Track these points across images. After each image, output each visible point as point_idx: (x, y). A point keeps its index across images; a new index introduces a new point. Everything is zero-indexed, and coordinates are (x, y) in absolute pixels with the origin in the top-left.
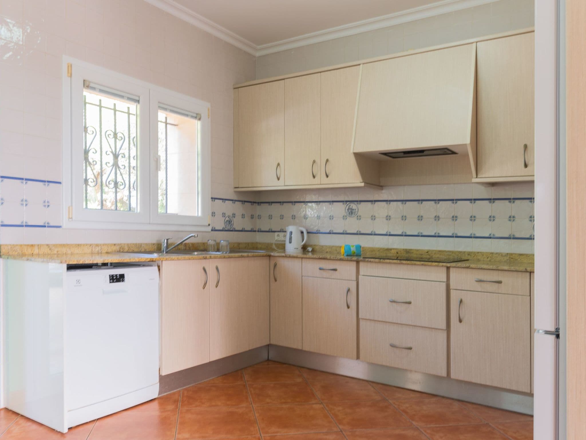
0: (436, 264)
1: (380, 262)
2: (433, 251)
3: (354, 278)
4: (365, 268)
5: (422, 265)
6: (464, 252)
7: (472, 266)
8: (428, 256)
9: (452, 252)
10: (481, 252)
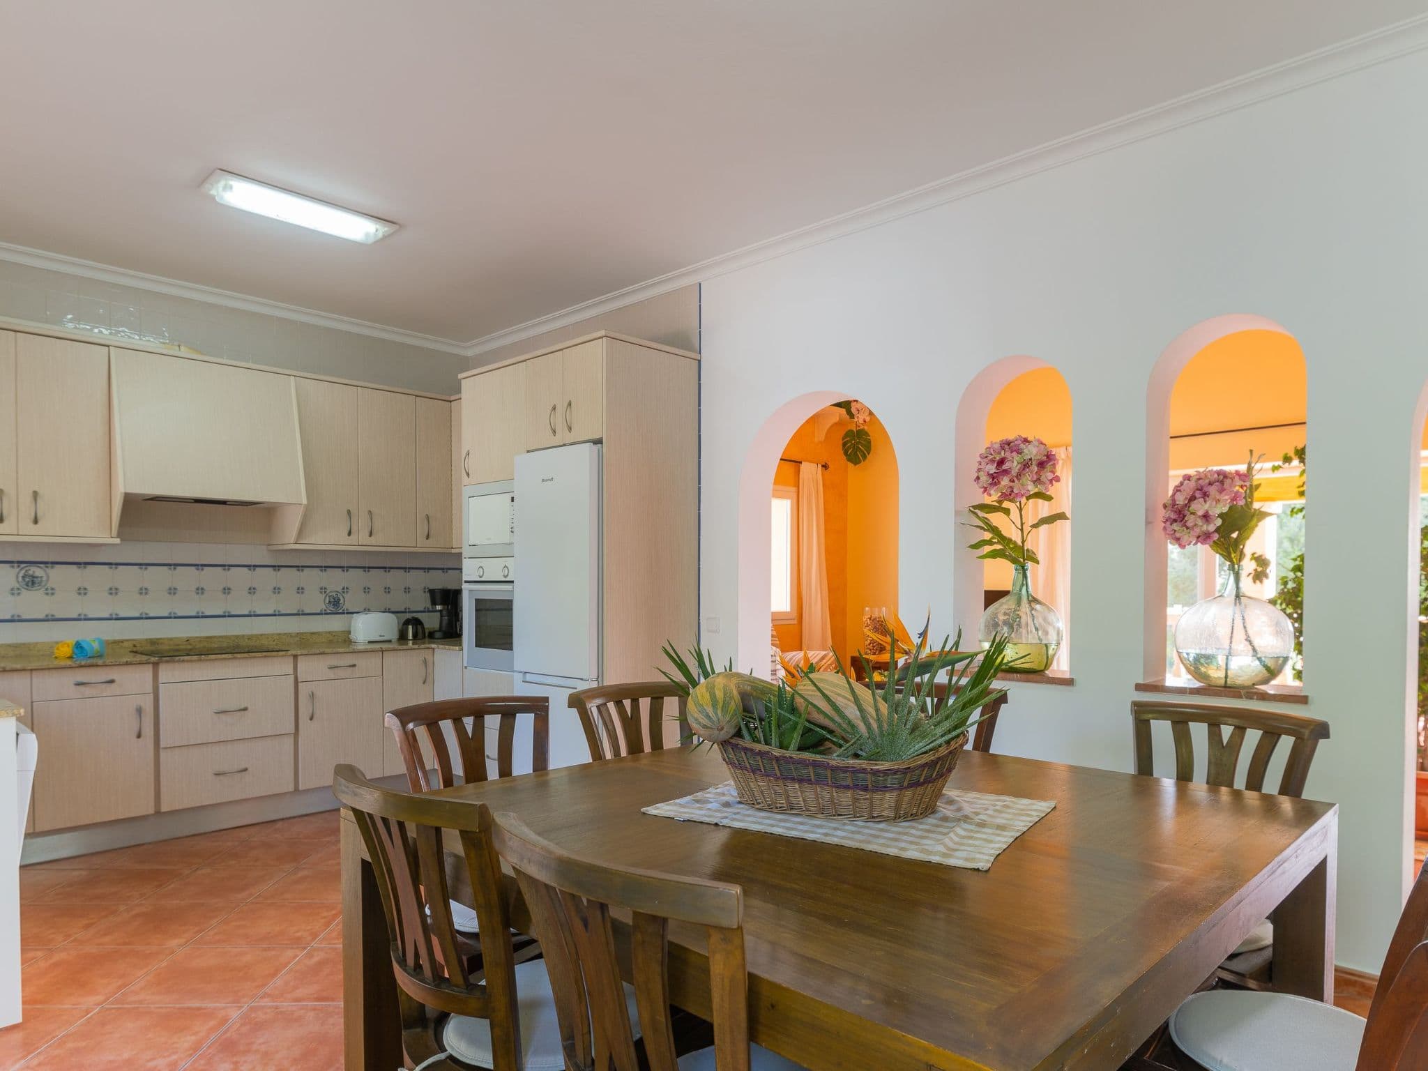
0: (284, 653)
1: (200, 660)
2: (197, 637)
3: (149, 688)
4: (168, 673)
5: (265, 656)
6: (243, 636)
7: (327, 650)
8: (189, 647)
9: (226, 637)
10: (265, 635)
